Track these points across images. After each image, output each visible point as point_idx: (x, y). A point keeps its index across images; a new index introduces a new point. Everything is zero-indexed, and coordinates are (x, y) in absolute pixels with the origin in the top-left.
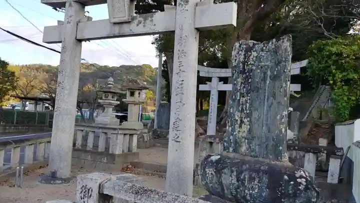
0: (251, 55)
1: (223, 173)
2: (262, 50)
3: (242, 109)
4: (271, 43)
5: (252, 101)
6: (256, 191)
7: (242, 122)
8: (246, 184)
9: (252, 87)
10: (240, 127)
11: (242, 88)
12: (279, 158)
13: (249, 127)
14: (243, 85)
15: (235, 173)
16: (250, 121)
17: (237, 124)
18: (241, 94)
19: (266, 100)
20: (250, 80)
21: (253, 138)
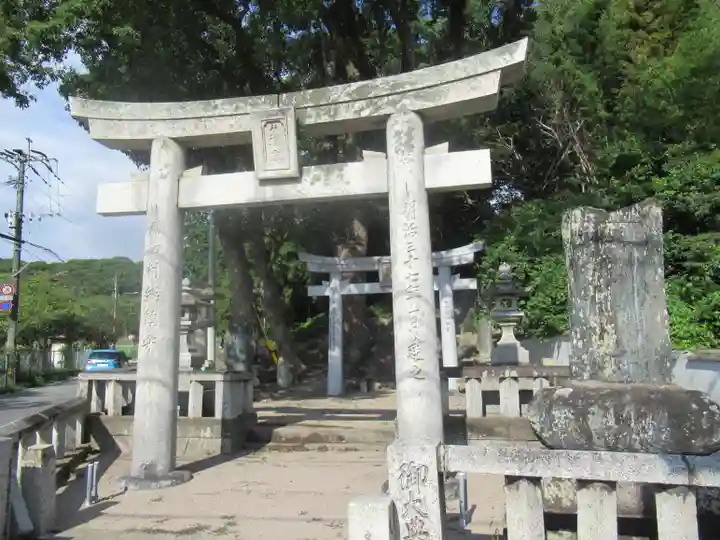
0: (605, 228)
1: (589, 413)
2: (622, 221)
3: (601, 310)
4: (633, 211)
5: (615, 298)
6: (651, 433)
7: (603, 330)
8: (632, 425)
9: (614, 276)
10: (601, 337)
11: (596, 278)
12: (667, 379)
13: (614, 336)
14: (597, 274)
15: (612, 411)
16: (616, 328)
17: (595, 334)
18: (595, 288)
19: (636, 294)
20: (610, 266)
21: (624, 352)
